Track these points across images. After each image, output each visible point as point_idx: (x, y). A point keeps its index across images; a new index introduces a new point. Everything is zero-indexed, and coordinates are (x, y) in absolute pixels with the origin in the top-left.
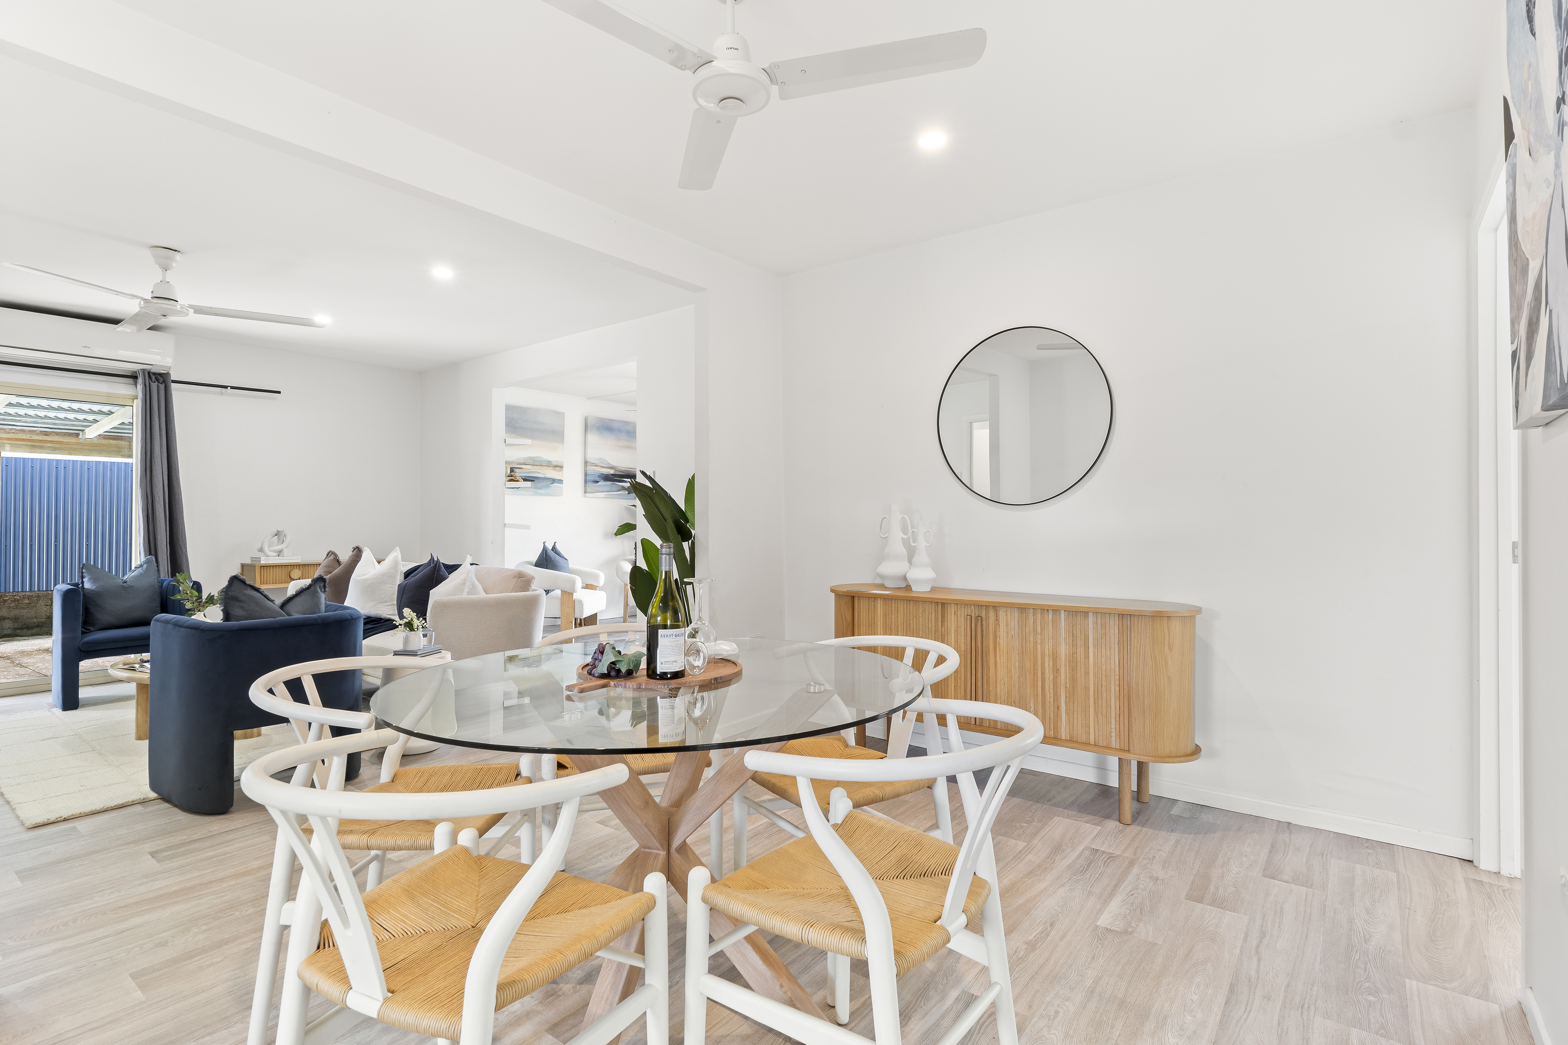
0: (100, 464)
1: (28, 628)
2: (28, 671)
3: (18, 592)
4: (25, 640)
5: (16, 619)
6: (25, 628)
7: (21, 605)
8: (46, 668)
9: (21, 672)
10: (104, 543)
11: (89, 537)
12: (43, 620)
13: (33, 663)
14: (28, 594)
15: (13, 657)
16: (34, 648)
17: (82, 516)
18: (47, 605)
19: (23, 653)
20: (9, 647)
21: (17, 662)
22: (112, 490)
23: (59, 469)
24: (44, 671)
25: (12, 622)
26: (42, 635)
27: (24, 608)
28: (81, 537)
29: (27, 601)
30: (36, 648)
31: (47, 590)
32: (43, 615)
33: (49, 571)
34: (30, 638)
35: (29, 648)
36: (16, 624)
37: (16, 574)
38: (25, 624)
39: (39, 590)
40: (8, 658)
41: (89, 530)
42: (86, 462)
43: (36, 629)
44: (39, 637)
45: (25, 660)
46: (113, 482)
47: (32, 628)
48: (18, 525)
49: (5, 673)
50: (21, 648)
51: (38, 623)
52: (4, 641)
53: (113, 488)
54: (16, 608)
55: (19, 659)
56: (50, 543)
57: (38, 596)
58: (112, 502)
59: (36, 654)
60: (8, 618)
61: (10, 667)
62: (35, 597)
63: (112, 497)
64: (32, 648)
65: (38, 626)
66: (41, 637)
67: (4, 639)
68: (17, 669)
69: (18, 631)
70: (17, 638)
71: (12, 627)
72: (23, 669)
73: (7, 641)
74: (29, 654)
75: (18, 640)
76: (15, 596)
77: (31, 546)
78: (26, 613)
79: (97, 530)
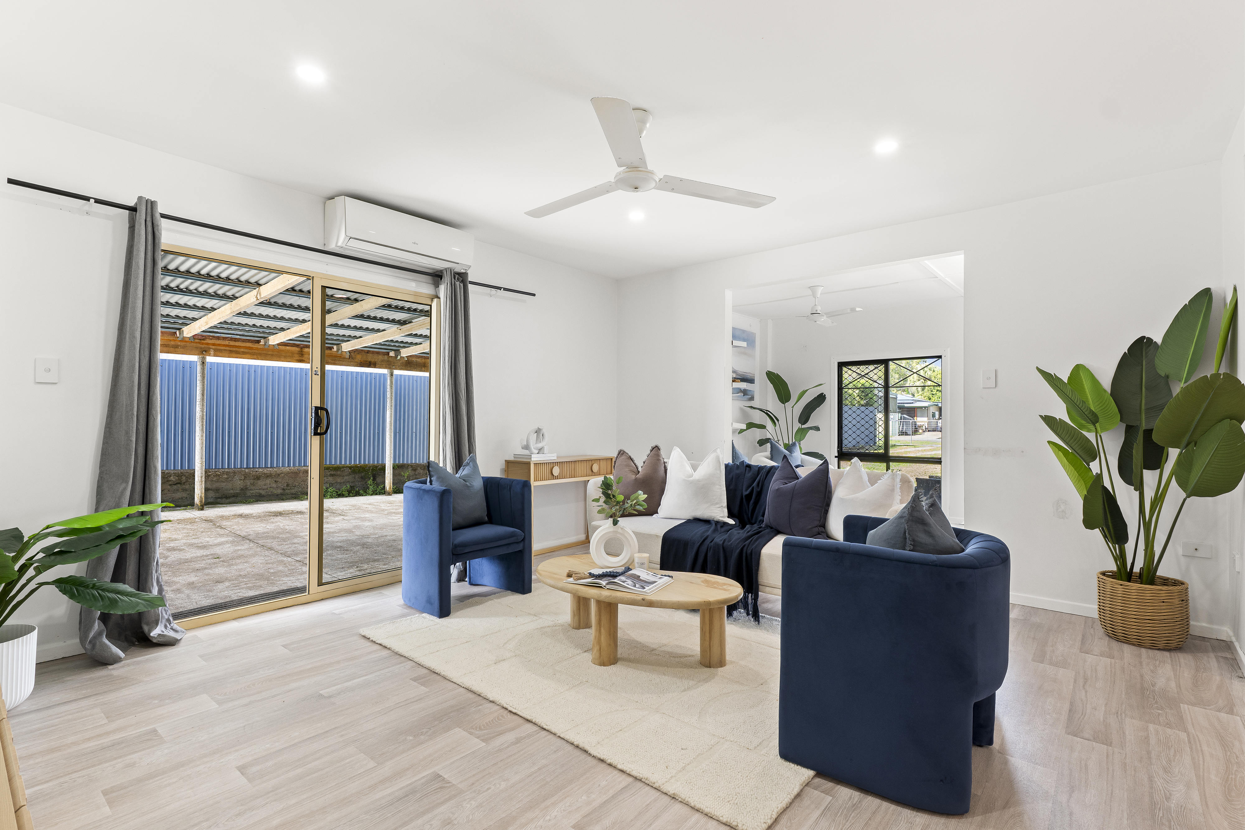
0: (281, 368)
1: (227, 497)
2: (226, 532)
3: (219, 469)
4: (224, 507)
5: (217, 490)
6: (224, 498)
7: (221, 479)
8: (240, 530)
9: (221, 533)
10: (285, 431)
11: (273, 427)
12: (238, 491)
13: (230, 525)
14: (226, 470)
15: (215, 520)
16: (231, 513)
17: (268, 409)
18: (241, 480)
19: (222, 517)
20: (212, 513)
21: (218, 524)
22: (291, 390)
23: (250, 372)
24: (238, 532)
25: (214, 493)
26: (237, 503)
27: (223, 482)
28: (267, 426)
29: (225, 476)
30: (232, 513)
31: (241, 468)
32: (238, 488)
33: (243, 452)
34: (228, 505)
35: (227, 513)
36: (217, 494)
37: (218, 454)
38: (224, 495)
39: (235, 468)
40: (211, 521)
41: (273, 421)
42: (271, 367)
43: (232, 498)
44: (235, 505)
45: (224, 523)
46: (291, 383)
47: (229, 497)
48: (219, 416)
49: (209, 533)
50: (221, 514)
51: (234, 493)
52: (208, 508)
53: (291, 388)
54: (217, 481)
55: (220, 522)
56: (243, 430)
57: (234, 473)
58: (291, 399)
59: (232, 519)
60: (211, 489)
61: (213, 528)
62: (232, 473)
63: (291, 395)
64: (229, 513)
65: (234, 496)
66: (236, 505)
67: (208, 506)
68: (218, 530)
69: (219, 500)
70: (218, 505)
71: (214, 497)
72: (222, 530)
73: (211, 508)
74: (227, 518)
75: (219, 507)
76: (217, 472)
77: (229, 432)
78: (225, 485)
79: (279, 421)
